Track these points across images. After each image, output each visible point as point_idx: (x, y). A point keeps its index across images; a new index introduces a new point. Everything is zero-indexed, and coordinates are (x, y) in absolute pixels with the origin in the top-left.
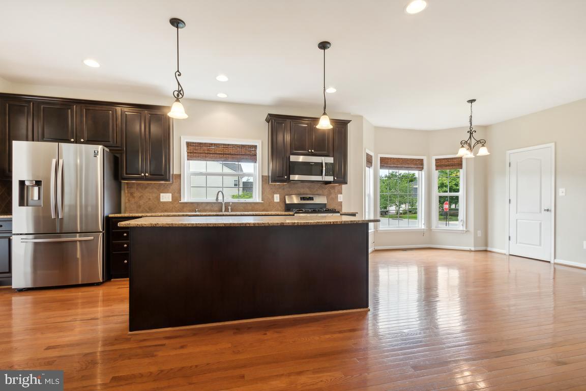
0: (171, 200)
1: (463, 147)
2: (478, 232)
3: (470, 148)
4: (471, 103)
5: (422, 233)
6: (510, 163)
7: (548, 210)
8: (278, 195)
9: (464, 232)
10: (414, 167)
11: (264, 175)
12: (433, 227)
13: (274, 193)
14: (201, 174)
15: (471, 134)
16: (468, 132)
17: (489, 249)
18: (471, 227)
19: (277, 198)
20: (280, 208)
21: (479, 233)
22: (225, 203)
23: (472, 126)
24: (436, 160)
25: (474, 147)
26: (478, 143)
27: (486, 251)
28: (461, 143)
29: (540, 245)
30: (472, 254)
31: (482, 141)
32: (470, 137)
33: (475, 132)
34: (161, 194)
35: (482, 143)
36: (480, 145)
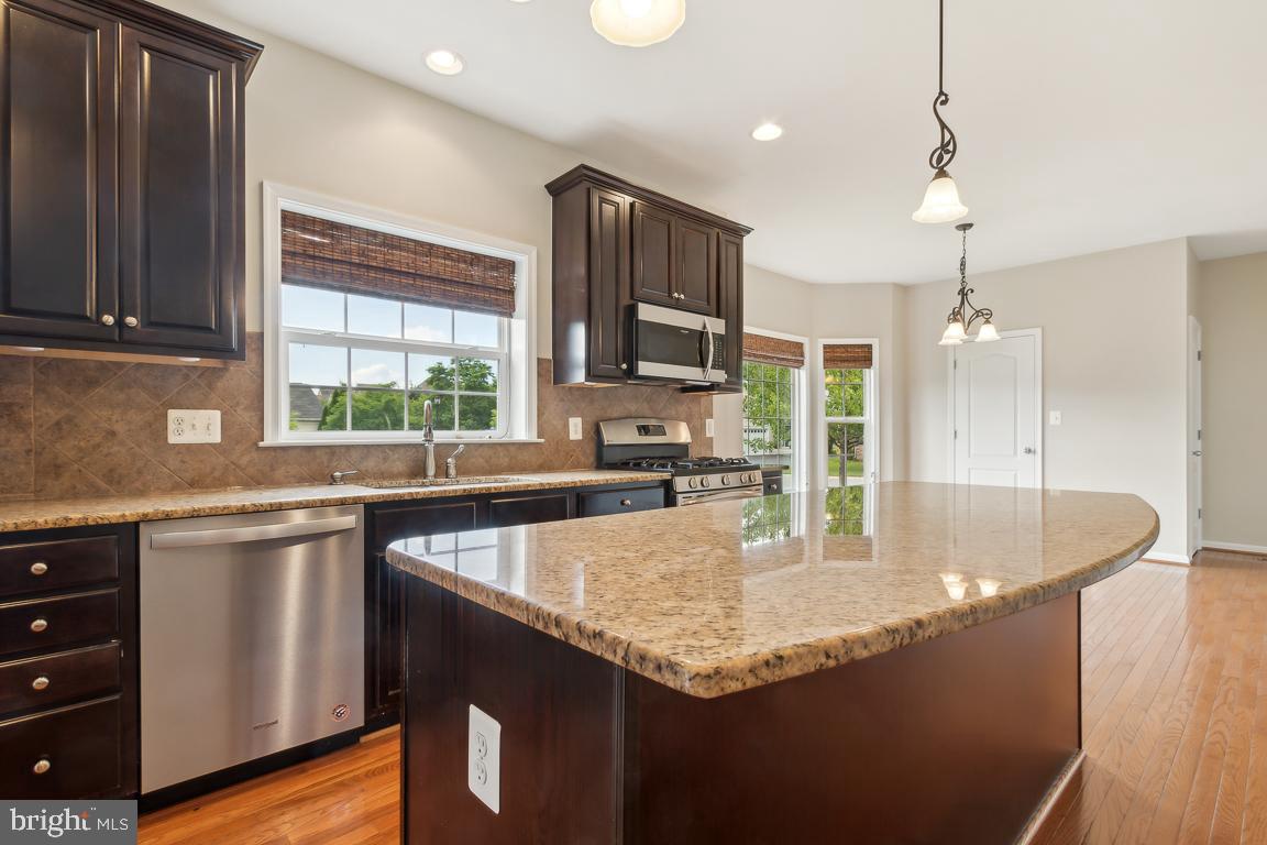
0: (216, 438)
4: (965, 230)
6: (955, 362)
7: (1032, 450)
8: (580, 419)
10: (791, 360)
11: (543, 356)
13: (570, 413)
14: (328, 339)
15: (964, 295)
16: (958, 292)
19: (576, 429)
20: (583, 459)
22: (437, 445)
23: (965, 280)
26: (977, 316)
31: (985, 312)
32: (962, 303)
33: (972, 292)
34: (173, 414)
35: (985, 315)
36: (981, 319)
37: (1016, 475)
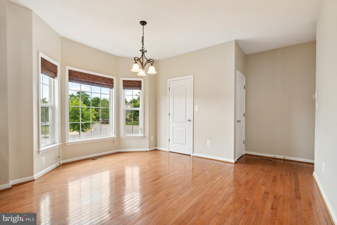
1: (136, 63)
2: (151, 136)
3: (143, 66)
5: (113, 140)
6: (169, 88)
7: (189, 121)
9: (143, 138)
10: (105, 85)
12: (122, 135)
15: (143, 53)
16: (141, 51)
17: (158, 148)
18: (147, 134)
21: (152, 138)
23: (144, 46)
24: (124, 81)
25: (145, 65)
26: (148, 62)
27: (156, 150)
28: (135, 59)
29: (186, 144)
30: (148, 153)
31: (151, 61)
32: (142, 55)
33: (146, 52)
35: (151, 62)
36: (150, 64)
37: (186, 130)
